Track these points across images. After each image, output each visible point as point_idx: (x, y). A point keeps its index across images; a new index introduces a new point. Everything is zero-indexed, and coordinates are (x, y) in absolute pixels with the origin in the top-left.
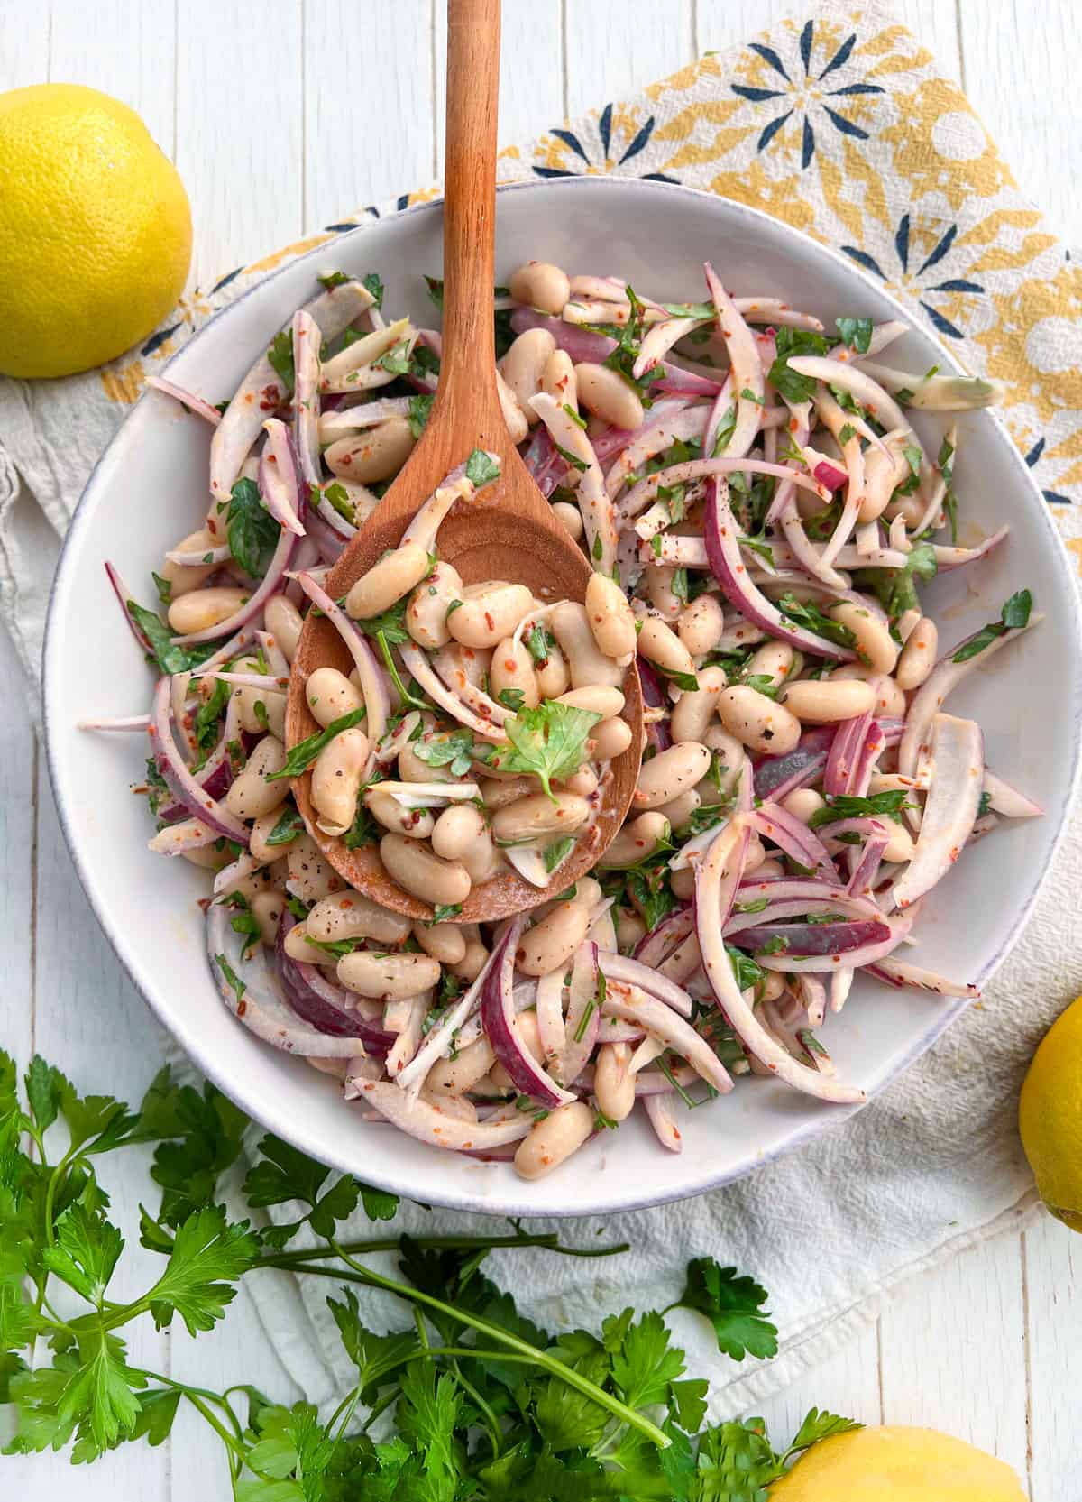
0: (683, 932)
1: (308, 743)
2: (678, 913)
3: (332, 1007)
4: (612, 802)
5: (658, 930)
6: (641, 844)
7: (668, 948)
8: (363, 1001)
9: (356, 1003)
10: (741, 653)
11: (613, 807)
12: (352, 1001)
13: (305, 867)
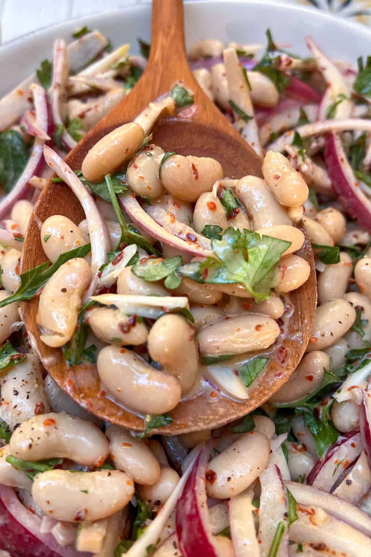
0: (351, 459)
1: (40, 270)
2: (343, 441)
3: (27, 532)
4: (296, 327)
5: (328, 459)
6: (310, 378)
7: (338, 474)
8: (59, 525)
9: (52, 527)
10: (358, 249)
11: (298, 331)
12: (49, 524)
13: (16, 393)
